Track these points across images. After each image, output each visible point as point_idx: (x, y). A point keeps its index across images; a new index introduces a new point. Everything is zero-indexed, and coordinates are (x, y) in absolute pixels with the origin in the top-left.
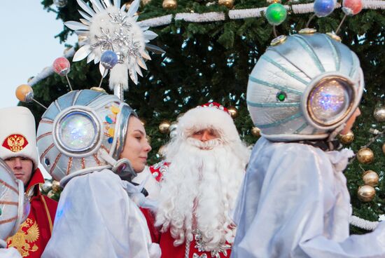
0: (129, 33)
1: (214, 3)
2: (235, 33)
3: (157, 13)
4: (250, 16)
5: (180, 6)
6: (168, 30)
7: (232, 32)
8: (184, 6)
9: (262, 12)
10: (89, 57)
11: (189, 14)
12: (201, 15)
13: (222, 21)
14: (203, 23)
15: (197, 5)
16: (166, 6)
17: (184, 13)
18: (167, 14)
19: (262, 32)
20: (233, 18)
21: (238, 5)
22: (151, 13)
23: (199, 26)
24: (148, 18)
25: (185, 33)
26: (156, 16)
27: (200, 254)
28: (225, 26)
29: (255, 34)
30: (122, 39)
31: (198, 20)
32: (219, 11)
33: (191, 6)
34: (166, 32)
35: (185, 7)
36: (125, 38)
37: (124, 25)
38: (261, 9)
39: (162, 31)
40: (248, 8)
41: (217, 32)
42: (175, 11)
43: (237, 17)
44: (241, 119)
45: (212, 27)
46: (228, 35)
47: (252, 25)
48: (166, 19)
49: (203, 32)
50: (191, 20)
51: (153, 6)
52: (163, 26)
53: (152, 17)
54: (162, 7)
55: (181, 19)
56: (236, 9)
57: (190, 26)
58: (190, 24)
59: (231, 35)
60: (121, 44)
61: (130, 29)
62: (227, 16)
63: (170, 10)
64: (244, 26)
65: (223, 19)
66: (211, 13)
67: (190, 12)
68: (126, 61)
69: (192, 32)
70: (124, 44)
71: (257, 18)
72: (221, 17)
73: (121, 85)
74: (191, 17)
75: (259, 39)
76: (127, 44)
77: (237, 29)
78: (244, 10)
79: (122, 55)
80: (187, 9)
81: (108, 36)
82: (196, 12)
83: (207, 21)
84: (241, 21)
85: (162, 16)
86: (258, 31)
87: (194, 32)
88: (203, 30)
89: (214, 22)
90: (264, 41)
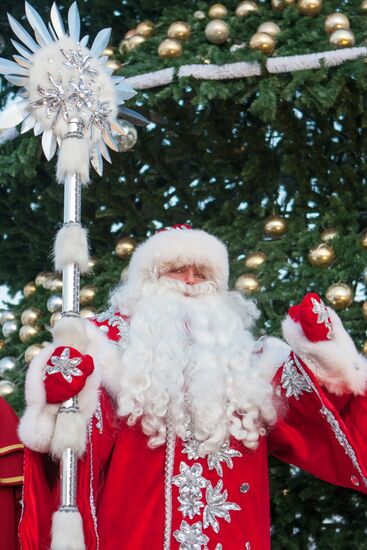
0: (94, 87)
1: (243, 46)
2: (278, 95)
3: (149, 65)
4: (302, 67)
5: (186, 52)
6: (167, 93)
7: (272, 95)
8: (194, 51)
9: (322, 61)
10: (26, 122)
11: (200, 66)
12: (221, 68)
13: (256, 77)
14: (225, 82)
15: (214, 50)
16: (164, 53)
17: (194, 66)
18: (166, 67)
19: (322, 94)
20: (275, 71)
21: (282, 47)
22: (139, 66)
23: (219, 87)
24: (135, 74)
25: (195, 98)
26: (148, 70)
27: (190, 463)
28: (261, 85)
29: (312, 96)
30: (82, 96)
31: (216, 77)
32: (251, 60)
33: (204, 53)
34: (165, 97)
35: (196, 55)
36: (87, 95)
37: (87, 71)
38: (320, 55)
39: (158, 95)
40: (299, 53)
41: (248, 95)
42: (178, 61)
43: (281, 69)
44: (291, 236)
45: (240, 87)
46: (265, 100)
47: (306, 82)
48: (164, 76)
49: (224, 97)
50: (205, 77)
51: (142, 54)
52: (159, 88)
53: (141, 72)
54: (157, 54)
55: (188, 74)
56: (279, 55)
57: (203, 87)
58: (204, 84)
59: (271, 100)
60: (79, 105)
61: (96, 79)
62: (264, 69)
63: (171, 61)
64: (291, 85)
65: (258, 74)
66: (238, 64)
67: (202, 63)
68: (87, 134)
69: (206, 97)
70: (85, 104)
71: (314, 70)
72: (255, 70)
73: (78, 176)
74: (206, 71)
75: (317, 106)
76: (89, 105)
77: (281, 89)
78: (292, 58)
79: (81, 124)
80: (198, 57)
81: (60, 88)
82: (213, 62)
83: (232, 77)
84: (287, 77)
85: (157, 70)
86: (316, 92)
87: (210, 97)
88: (225, 93)
89: (244, 79)
90: (326, 109)
